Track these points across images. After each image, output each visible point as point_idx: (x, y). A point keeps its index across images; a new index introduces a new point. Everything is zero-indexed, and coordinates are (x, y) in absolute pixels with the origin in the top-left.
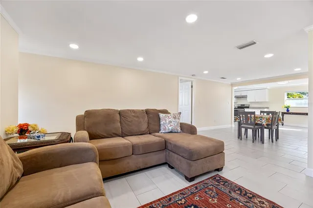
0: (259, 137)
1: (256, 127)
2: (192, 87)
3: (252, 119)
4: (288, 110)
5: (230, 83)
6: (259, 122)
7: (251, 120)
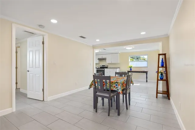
0: (114, 101)
1: (112, 95)
2: (43, 43)
3: (108, 85)
4: (131, 70)
5: (92, 46)
6: (114, 89)
7: (106, 86)
